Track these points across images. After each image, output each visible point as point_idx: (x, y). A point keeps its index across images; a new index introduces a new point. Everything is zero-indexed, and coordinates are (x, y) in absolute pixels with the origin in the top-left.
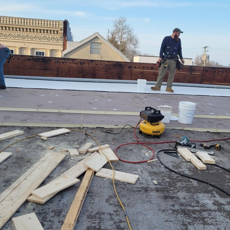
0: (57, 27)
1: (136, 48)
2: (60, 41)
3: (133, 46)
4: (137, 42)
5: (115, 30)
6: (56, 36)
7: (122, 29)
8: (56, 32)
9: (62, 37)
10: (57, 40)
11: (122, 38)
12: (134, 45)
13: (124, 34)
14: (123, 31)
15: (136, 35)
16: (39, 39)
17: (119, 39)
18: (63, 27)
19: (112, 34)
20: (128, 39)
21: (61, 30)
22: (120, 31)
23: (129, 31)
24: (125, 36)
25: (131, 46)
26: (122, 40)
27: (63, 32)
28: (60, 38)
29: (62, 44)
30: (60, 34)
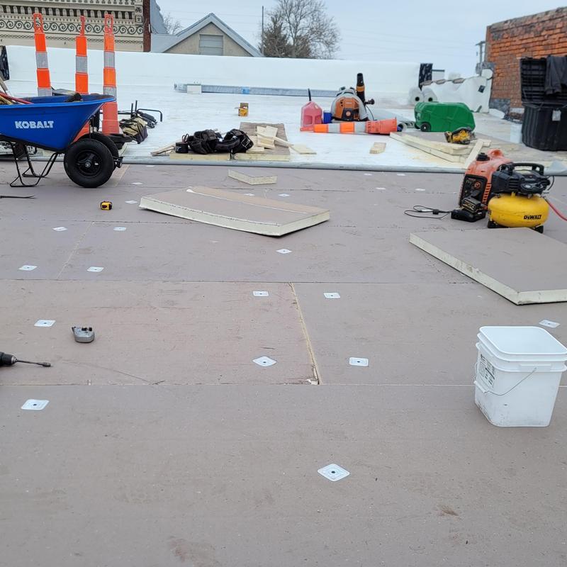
0: (130, 5)
1: (332, 50)
2: (136, 35)
3: (324, 48)
4: (334, 36)
5: (280, 7)
6: (127, 23)
7: (298, 6)
8: (127, 16)
9: (140, 26)
10: (131, 32)
11: (298, 28)
12: (328, 44)
13: (302, 16)
14: (300, 11)
15: (331, 20)
16: (94, 31)
17: (291, 30)
18: (142, 4)
19: (273, 20)
20: (311, 29)
21: (138, 10)
22: (294, 9)
23: (315, 10)
24: (304, 23)
25: (318, 47)
26: (298, 34)
27: (142, 14)
28: (137, 28)
29: (142, 40)
30: (137, 20)
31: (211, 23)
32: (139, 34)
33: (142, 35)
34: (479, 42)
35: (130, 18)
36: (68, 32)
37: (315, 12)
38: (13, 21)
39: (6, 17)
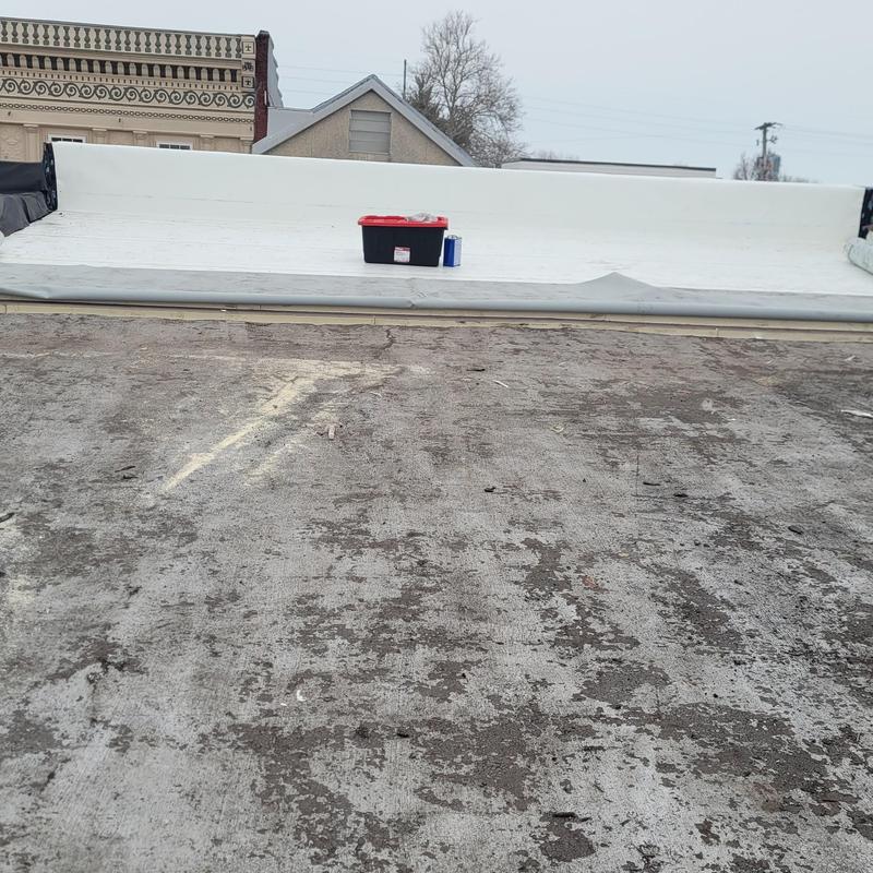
0: (233, 58)
1: (510, 130)
2: (243, 108)
3: (498, 125)
4: (512, 108)
5: (430, 62)
6: (229, 89)
7: (458, 61)
8: (228, 76)
9: (250, 94)
10: (234, 104)
11: (458, 95)
12: (502, 119)
13: (464, 76)
14: (461, 68)
15: (509, 83)
16: (171, 101)
17: (446, 97)
18: (254, 56)
19: (418, 80)
20: (478, 96)
21: (248, 66)
22: (451, 65)
23: (484, 68)
24: (467, 86)
25: (489, 124)
26: (458, 103)
27: (254, 73)
28: (245, 97)
29: (252, 117)
30: (245, 84)
31: (372, 91)
32: (248, 107)
33: (252, 110)
34: (762, 124)
35: (234, 80)
36: (125, 101)
37: (483, 71)
38: (31, 82)
39: (19, 75)
